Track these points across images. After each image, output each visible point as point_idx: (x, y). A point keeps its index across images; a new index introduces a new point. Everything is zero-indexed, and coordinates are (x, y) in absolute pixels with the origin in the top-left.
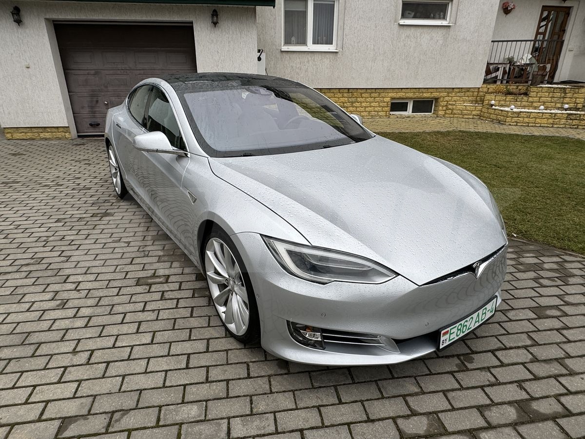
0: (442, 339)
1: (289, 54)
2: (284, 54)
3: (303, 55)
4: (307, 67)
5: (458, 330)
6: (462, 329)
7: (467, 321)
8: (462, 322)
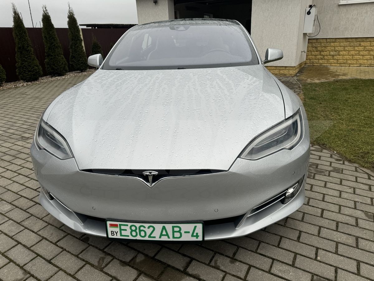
0: (110, 229)
1: (347, 7)
2: (342, 8)
3: (361, 6)
4: (363, 18)
5: (132, 231)
6: (138, 231)
7: (145, 227)
8: (138, 225)
